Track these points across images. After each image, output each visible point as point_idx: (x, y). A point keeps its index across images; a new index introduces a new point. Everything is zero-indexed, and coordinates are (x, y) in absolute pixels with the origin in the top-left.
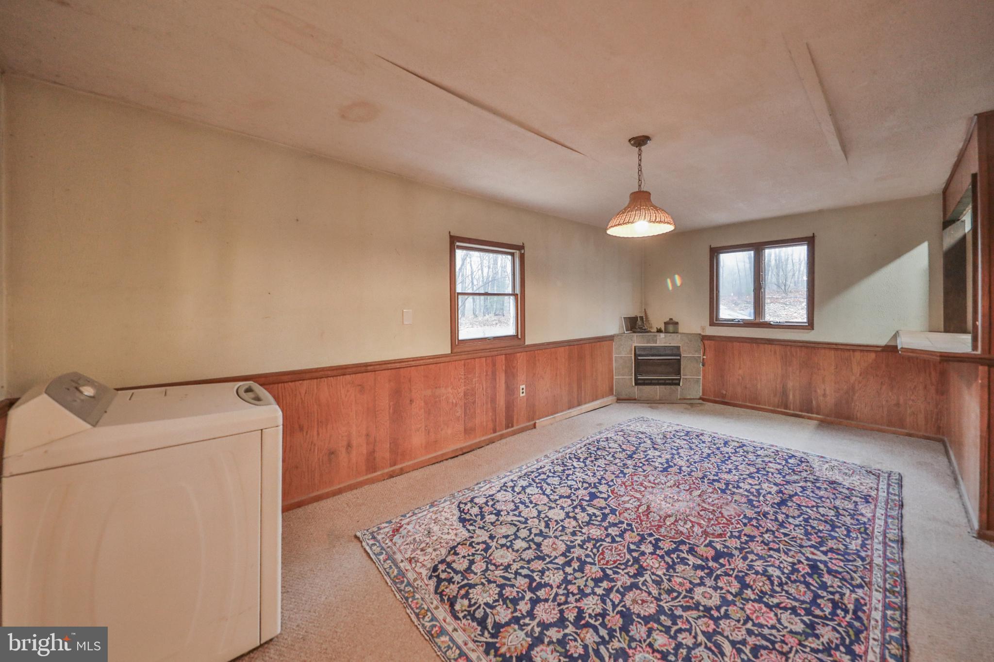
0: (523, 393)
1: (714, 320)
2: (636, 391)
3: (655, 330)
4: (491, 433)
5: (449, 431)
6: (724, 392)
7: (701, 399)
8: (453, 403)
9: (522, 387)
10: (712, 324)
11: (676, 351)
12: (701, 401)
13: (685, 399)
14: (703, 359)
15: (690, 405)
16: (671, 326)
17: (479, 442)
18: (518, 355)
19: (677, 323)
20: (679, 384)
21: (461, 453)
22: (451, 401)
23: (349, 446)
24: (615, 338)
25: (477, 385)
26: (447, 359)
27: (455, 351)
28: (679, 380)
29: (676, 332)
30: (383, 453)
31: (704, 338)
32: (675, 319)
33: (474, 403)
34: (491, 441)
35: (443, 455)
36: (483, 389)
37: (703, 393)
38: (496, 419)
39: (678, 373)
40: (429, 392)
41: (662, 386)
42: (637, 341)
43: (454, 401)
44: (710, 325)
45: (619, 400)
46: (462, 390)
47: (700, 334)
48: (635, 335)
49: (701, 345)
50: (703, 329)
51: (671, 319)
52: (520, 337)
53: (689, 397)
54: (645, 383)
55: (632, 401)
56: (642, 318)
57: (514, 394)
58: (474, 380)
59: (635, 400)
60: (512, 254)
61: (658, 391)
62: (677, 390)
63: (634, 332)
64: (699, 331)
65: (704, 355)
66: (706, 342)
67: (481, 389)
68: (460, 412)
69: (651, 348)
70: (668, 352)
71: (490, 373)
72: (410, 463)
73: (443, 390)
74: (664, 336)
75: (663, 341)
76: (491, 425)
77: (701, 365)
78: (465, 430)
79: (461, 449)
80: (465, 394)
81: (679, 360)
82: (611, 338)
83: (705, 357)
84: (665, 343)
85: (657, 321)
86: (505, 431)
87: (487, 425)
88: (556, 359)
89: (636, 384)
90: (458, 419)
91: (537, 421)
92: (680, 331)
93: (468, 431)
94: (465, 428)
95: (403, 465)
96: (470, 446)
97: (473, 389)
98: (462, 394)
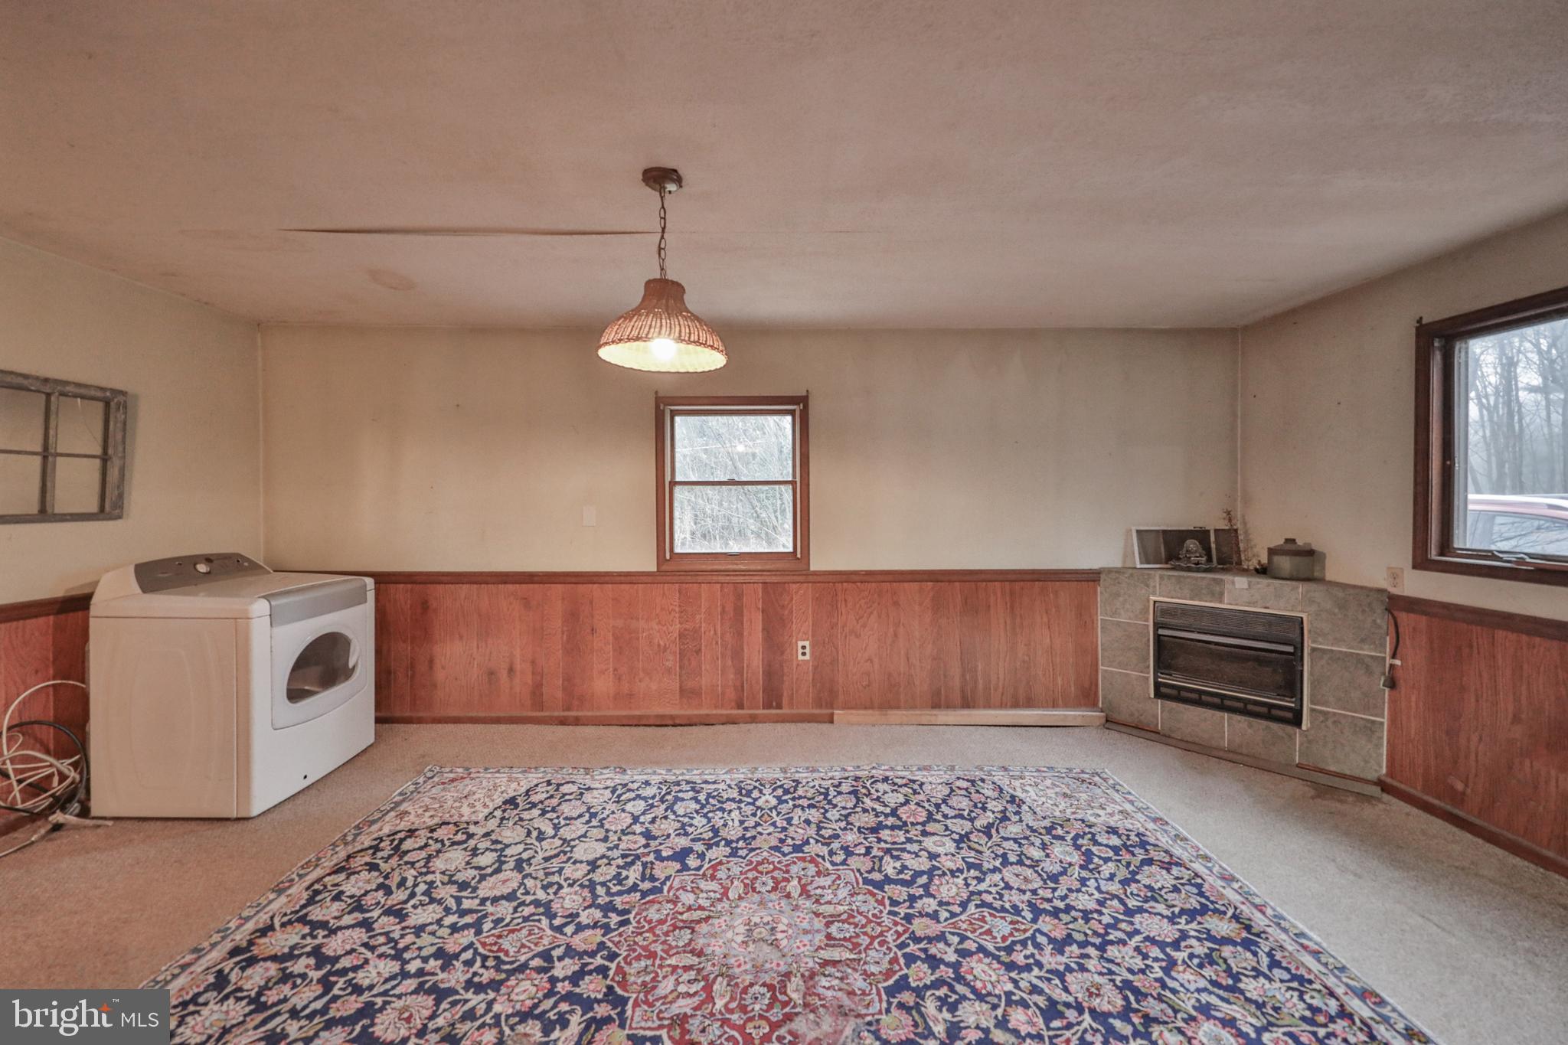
0: (804, 654)
1: (1431, 552)
2: (1160, 712)
4: (732, 708)
5: (654, 686)
6: (1460, 786)
7: (1376, 783)
8: (659, 645)
9: (800, 644)
10: (1422, 562)
12: (1375, 791)
14: (1392, 666)
16: (1292, 558)
17: (708, 715)
18: (795, 586)
19: (1314, 554)
20: (1297, 721)
21: (671, 723)
22: (656, 641)
23: (511, 670)
24: (1103, 576)
25: (703, 625)
26: (650, 579)
27: (664, 568)
28: (1299, 711)
29: (1307, 578)
30: (554, 690)
31: (1396, 604)
33: (698, 652)
34: (732, 721)
35: (640, 717)
36: (715, 633)
37: (1391, 773)
38: (743, 687)
39: (1294, 691)
40: (620, 623)
41: (1237, 717)
43: (662, 643)
44: (1415, 567)
45: (1111, 722)
46: (675, 628)
47: (1382, 591)
49: (1382, 621)
50: (1395, 575)
52: (799, 556)
53: (1332, 768)
54: (1179, 696)
55: (1143, 733)
57: (782, 653)
58: (698, 617)
59: (1157, 733)
60: (792, 413)
61: (1228, 728)
62: (1291, 738)
63: (1171, 568)
64: (1381, 581)
65: (1394, 656)
66: (1403, 617)
67: (712, 632)
68: (671, 661)
69: (1201, 612)
71: (729, 608)
72: (590, 714)
73: (642, 624)
74: (1246, 586)
75: (1241, 596)
76: (731, 694)
77: (1383, 686)
78: (682, 690)
79: (672, 717)
80: (681, 635)
81: (1296, 658)
82: (1092, 577)
83: (1398, 662)
84: (1249, 604)
86: (761, 711)
87: (723, 694)
88: (896, 604)
89: (1158, 694)
90: (669, 671)
91: (836, 712)
93: (687, 693)
94: (681, 687)
95: (580, 714)
96: (689, 717)
97: (696, 631)
98: (676, 634)
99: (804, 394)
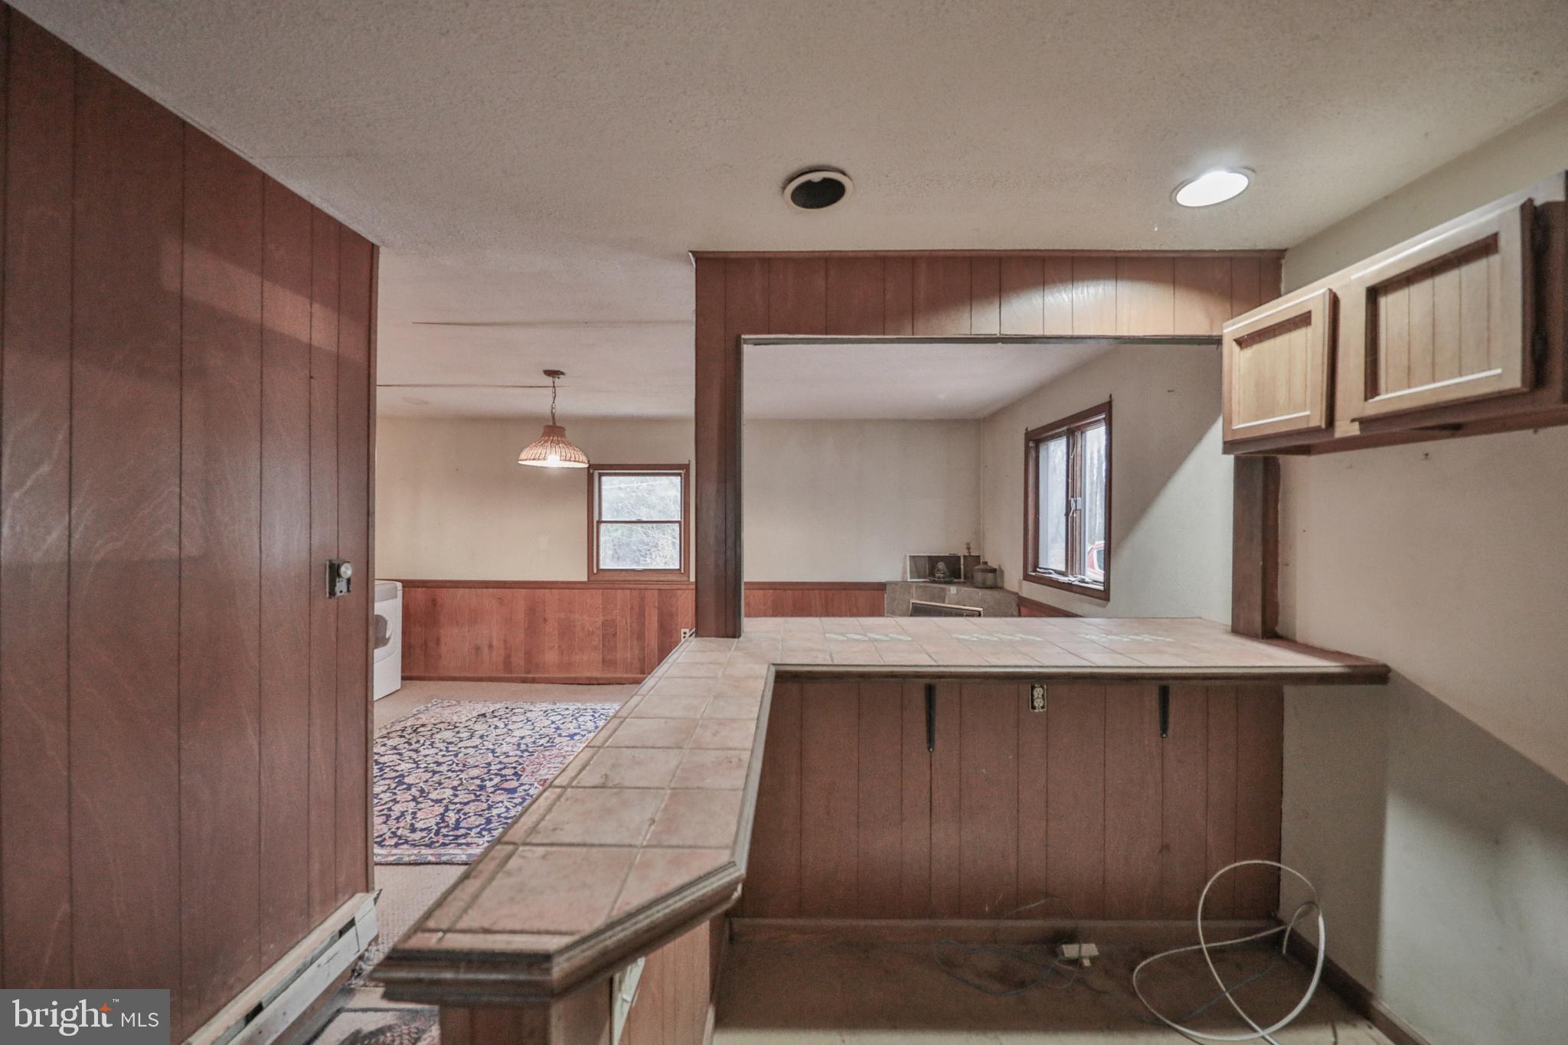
1: (1029, 569)
4: (637, 673)
5: (585, 658)
8: (589, 630)
9: (683, 630)
10: (1027, 577)
16: (985, 575)
17: (621, 678)
18: (679, 592)
21: (596, 683)
22: (587, 628)
23: (491, 646)
24: (888, 587)
25: (618, 617)
26: (583, 586)
27: (592, 578)
30: (519, 660)
33: (615, 635)
35: (576, 678)
36: (626, 623)
38: (644, 659)
40: (563, 615)
43: (591, 629)
46: (600, 620)
47: (1017, 594)
50: (1019, 584)
52: (682, 572)
57: (671, 637)
58: (614, 611)
60: (680, 474)
63: (928, 581)
64: (1016, 588)
67: (624, 622)
68: (597, 641)
69: (934, 609)
71: (636, 606)
72: (542, 676)
73: (578, 616)
74: (955, 592)
78: (604, 661)
79: (597, 678)
80: (604, 624)
82: (881, 587)
84: (957, 603)
87: (632, 664)
90: (595, 647)
93: (608, 663)
94: (603, 659)
95: (537, 676)
96: (608, 679)
97: (614, 621)
98: (599, 624)
99: (687, 462)
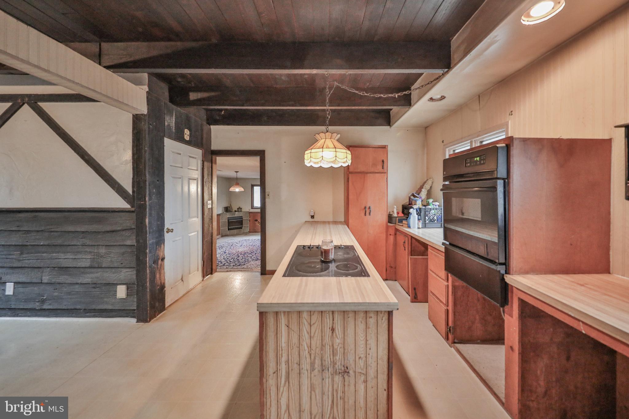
1: (253, 207)
2: (228, 232)
3: (234, 211)
7: (249, 232)
10: (252, 208)
11: (241, 218)
13: (244, 233)
14: (249, 220)
15: (246, 234)
16: (239, 209)
19: (241, 208)
20: (242, 228)
24: (221, 215)
28: (242, 227)
29: (241, 211)
31: (250, 213)
32: (241, 207)
39: (242, 224)
41: (237, 230)
42: (228, 215)
45: (222, 236)
47: (248, 212)
48: (228, 213)
49: (248, 215)
50: (249, 210)
51: (239, 207)
54: (231, 229)
55: (226, 235)
56: (229, 207)
59: (228, 235)
61: (235, 231)
62: (242, 230)
63: (227, 212)
64: (248, 211)
65: (250, 218)
66: (250, 214)
69: (233, 217)
70: (239, 218)
75: (237, 214)
77: (249, 222)
81: (242, 221)
85: (235, 208)
89: (228, 230)
92: (242, 211)
